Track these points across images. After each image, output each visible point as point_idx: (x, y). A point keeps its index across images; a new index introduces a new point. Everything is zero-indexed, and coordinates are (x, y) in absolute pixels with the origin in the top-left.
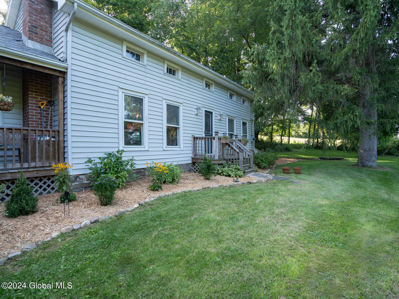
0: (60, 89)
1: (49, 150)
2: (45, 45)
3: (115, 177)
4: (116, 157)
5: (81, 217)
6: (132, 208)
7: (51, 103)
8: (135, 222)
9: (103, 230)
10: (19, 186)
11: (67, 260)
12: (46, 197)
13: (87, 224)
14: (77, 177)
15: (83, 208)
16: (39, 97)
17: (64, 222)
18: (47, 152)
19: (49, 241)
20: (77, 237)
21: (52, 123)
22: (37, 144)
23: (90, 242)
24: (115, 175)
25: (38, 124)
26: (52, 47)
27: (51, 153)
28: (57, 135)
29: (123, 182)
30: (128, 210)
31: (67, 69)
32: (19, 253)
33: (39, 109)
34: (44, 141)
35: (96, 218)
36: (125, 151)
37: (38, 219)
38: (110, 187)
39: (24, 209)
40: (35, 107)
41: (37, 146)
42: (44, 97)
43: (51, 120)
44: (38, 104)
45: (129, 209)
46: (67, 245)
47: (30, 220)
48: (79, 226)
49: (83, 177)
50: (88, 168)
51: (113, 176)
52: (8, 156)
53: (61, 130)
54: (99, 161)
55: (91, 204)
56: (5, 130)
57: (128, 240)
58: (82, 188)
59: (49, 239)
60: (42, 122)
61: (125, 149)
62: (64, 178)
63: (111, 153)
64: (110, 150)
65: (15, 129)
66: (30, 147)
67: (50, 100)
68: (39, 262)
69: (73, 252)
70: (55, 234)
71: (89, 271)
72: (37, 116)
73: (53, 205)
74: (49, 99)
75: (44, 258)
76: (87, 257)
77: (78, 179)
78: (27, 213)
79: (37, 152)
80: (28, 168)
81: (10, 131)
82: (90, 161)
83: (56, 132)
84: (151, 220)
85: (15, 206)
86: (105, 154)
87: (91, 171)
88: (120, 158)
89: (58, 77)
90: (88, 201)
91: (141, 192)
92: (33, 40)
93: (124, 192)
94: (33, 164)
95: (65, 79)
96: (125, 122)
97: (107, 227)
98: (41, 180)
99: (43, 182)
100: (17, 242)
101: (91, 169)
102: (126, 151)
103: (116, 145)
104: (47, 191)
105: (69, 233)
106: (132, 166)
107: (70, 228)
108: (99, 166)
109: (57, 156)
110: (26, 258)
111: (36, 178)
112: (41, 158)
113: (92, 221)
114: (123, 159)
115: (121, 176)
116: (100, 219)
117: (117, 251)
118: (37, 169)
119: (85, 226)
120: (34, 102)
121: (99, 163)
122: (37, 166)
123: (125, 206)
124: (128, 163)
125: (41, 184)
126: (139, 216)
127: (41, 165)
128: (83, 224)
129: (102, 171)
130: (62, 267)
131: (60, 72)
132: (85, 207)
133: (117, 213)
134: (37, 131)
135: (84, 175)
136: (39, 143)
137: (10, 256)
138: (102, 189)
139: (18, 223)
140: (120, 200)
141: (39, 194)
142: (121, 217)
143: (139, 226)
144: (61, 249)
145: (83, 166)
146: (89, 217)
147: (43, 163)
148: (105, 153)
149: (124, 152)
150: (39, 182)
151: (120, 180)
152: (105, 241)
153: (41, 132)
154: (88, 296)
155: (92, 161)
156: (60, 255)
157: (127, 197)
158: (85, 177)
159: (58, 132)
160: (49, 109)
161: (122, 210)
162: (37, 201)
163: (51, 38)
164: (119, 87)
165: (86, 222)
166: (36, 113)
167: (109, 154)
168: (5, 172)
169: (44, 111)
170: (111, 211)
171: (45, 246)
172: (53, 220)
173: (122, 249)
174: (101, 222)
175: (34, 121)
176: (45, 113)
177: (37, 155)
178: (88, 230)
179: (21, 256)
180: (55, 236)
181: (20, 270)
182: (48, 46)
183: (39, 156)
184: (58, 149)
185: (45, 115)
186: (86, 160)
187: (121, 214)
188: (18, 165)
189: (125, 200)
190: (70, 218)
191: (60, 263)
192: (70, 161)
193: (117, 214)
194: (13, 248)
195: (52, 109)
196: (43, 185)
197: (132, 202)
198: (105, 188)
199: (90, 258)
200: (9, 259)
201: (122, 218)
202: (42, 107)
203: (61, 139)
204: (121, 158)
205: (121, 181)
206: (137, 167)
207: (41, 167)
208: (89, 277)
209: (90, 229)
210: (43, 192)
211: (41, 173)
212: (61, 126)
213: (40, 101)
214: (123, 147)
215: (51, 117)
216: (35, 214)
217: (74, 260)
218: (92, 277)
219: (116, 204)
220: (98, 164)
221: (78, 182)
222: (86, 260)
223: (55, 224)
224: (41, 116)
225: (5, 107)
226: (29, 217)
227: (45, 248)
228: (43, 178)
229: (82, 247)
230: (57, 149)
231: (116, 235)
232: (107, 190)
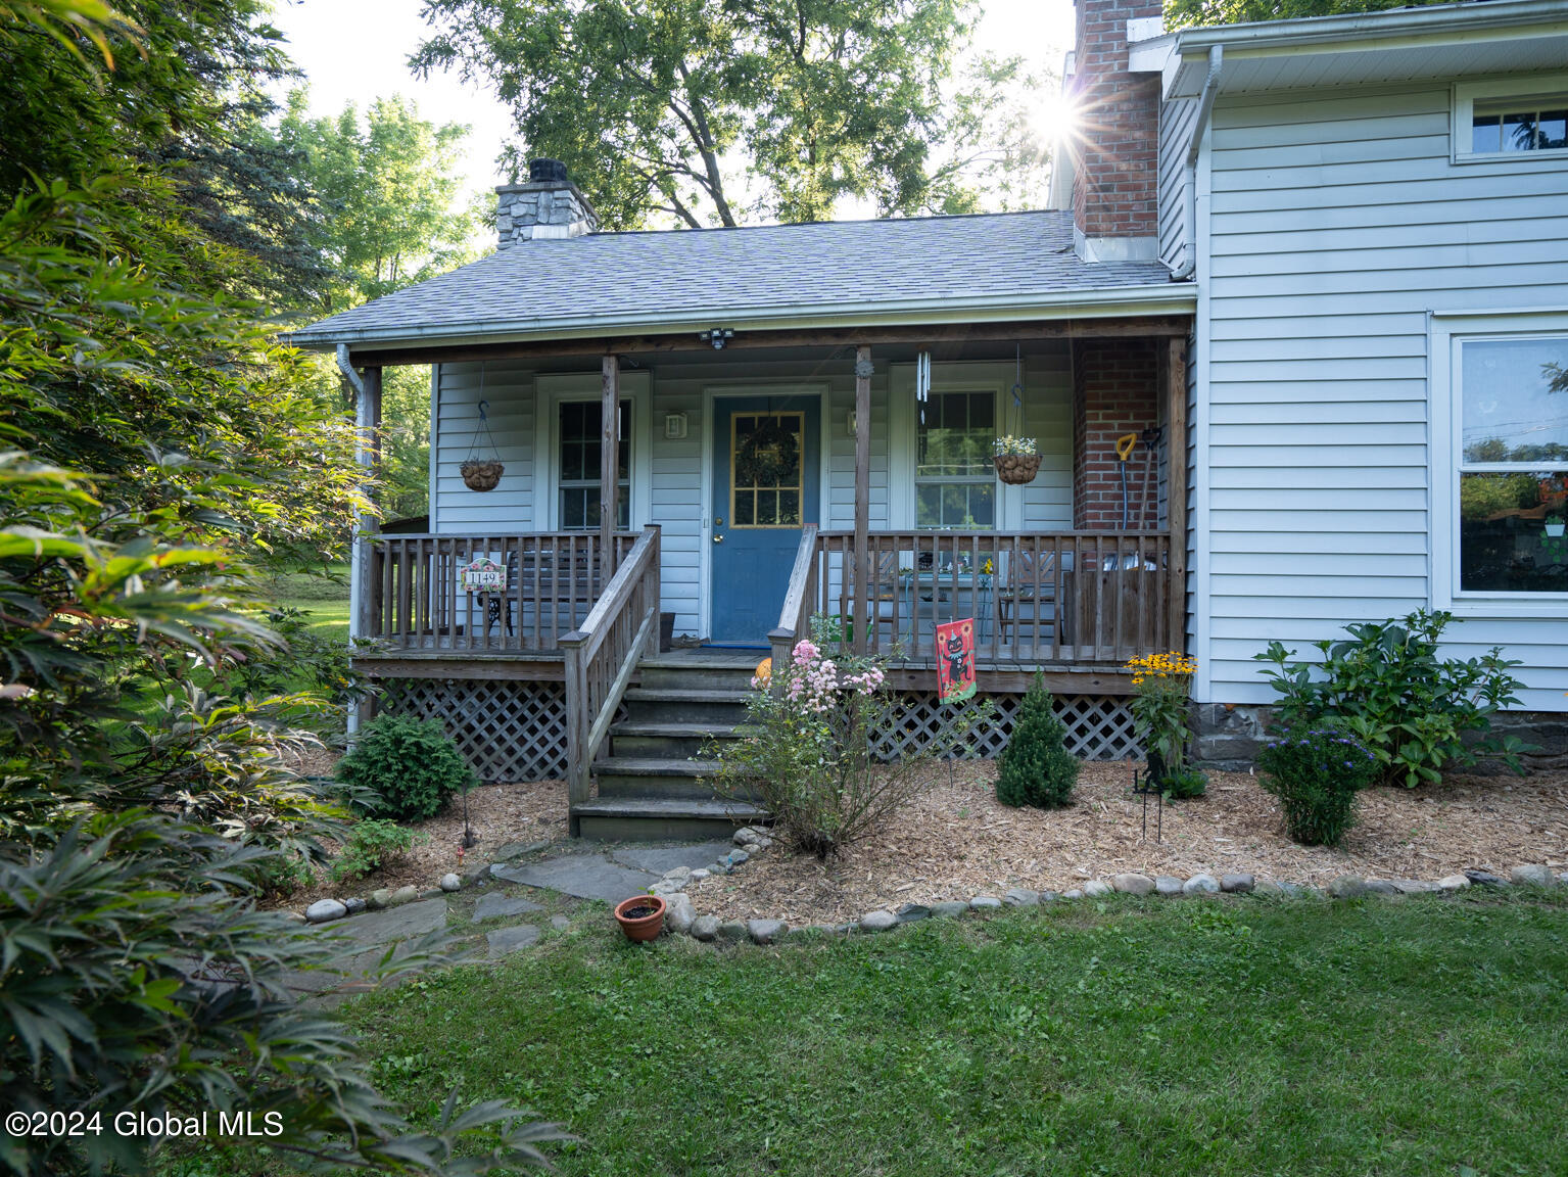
0: (1175, 382)
1: (1137, 608)
2: (1135, 236)
3: (1388, 733)
4: (1403, 644)
5: (1198, 860)
6: (1427, 885)
7: (1153, 437)
8: (1415, 948)
9: (1255, 927)
10: (1030, 714)
11: (1099, 970)
12: (1117, 770)
13: (1207, 886)
14: (1227, 712)
15: (1220, 831)
16: (1116, 423)
17: (1135, 860)
18: (1131, 611)
19: (1073, 899)
20: (1157, 919)
21: (1154, 506)
22: (1100, 585)
23: (1192, 948)
24: (1389, 727)
25: (1110, 516)
26: (1156, 234)
27: (1142, 617)
28: (1161, 552)
29: (1427, 762)
30: (1401, 886)
31: (1194, 303)
32: (995, 902)
33: (1115, 463)
34: (1121, 574)
35: (1245, 878)
36: (1455, 619)
37: (1069, 827)
38: (1331, 768)
39: (1037, 788)
40: (1106, 457)
41: (1100, 593)
42: (1131, 421)
43: (1152, 496)
44: (1112, 447)
45: (1408, 885)
46: (1117, 930)
47: (1047, 826)
48: (1176, 887)
49: (1253, 716)
50: (1271, 683)
51: (1378, 726)
52: (1023, 622)
53: (1177, 533)
54: (1319, 656)
55: (1253, 826)
56: (1017, 540)
57: (1343, 999)
58: (1243, 758)
59: (1075, 893)
60: (1121, 506)
61: (1458, 611)
62: (1162, 709)
63: (1379, 624)
64: (1377, 614)
65: (1042, 538)
66: (1079, 594)
67: (1151, 424)
68: (1033, 945)
69: (1125, 958)
70: (1095, 886)
71: (1152, 1034)
72: (1109, 487)
73: (1125, 798)
74: (1147, 423)
75: (1046, 939)
76: (1163, 989)
77: (1230, 721)
78: (1044, 803)
79: (1099, 611)
80: (1075, 663)
81: (1030, 543)
82: (1277, 653)
83: (1160, 541)
84: (1508, 966)
85: (1017, 773)
86: (1349, 629)
87: (1281, 696)
88: (1423, 650)
89: (1169, 338)
90: (1249, 812)
91: (1529, 830)
92: (1097, 236)
93: (1427, 811)
94: (1086, 652)
95: (1189, 342)
96: (1466, 475)
97: (1278, 924)
98: (1108, 708)
99: (1114, 714)
100: (1001, 874)
101: (1280, 685)
102: (1461, 620)
103: (1418, 590)
104: (1125, 750)
105: (1137, 896)
106: (1494, 690)
107: (1142, 881)
108: (1316, 676)
109: (1160, 627)
110: (1006, 921)
111: (1095, 698)
112: (1110, 633)
113: (1229, 882)
114: (1441, 656)
115: (1420, 736)
116: (1261, 884)
117: (1275, 1017)
118: (1097, 669)
119: (1199, 892)
120: (1101, 441)
121: (1318, 664)
122: (1098, 658)
123: (1400, 867)
124: (1474, 676)
125: (1108, 720)
126: (1448, 927)
127: (1110, 657)
128: (1192, 882)
129: (1332, 702)
130: (1081, 984)
131: (1172, 320)
132: (1226, 831)
133: (1339, 883)
134: (1100, 541)
135: (1256, 710)
136: (1105, 581)
137: (975, 901)
138: (1295, 771)
139: (1019, 825)
140: (1387, 838)
141: (1101, 754)
142: (1352, 904)
143: (1422, 969)
144: (1096, 933)
145: (1251, 673)
146: (1224, 869)
147: (1115, 651)
148: (1347, 624)
149: (1448, 625)
150: (1101, 713)
151: (1411, 750)
152: (1246, 968)
153: (1111, 543)
154: (1045, 1036)
155: (1285, 654)
156: (1089, 948)
157: (1432, 834)
158: (1259, 718)
159: (1167, 538)
160: (1144, 457)
161: (1371, 879)
162: (1075, 770)
163: (1153, 206)
164: (1434, 316)
165: (1204, 877)
166: (1106, 477)
167: (1369, 627)
168: (1013, 668)
169: (1129, 467)
170: (1322, 871)
171: (1061, 909)
172: (1106, 841)
173: (1300, 1022)
174: (1260, 899)
175: (1103, 507)
176: (1132, 473)
177: (1099, 620)
178: (1200, 910)
179: (997, 911)
180: (1094, 892)
181: (986, 944)
182: (1143, 235)
183: (1104, 625)
184: (1167, 602)
185: (1132, 481)
186: (1264, 649)
187: (1358, 891)
188: (1046, 652)
189: (1411, 846)
190: (1160, 850)
191: (1081, 973)
192: (1202, 647)
193: (1338, 889)
194: (989, 885)
195: (1154, 457)
196: (1113, 725)
197: (1444, 859)
198: (1309, 769)
199: (1168, 997)
200: (971, 908)
201: (1355, 912)
202: (1124, 456)
203: (1177, 564)
204: (1430, 649)
205: (1418, 755)
206: (1531, 703)
207: (1109, 663)
208: (1143, 1051)
209: (1210, 907)
210: (1112, 749)
211: (1108, 684)
212: (1175, 518)
213: (1116, 437)
214: (1453, 599)
215: (1154, 487)
216: (1065, 813)
217: (1121, 980)
218: (1150, 1054)
219: (1360, 848)
220: (1310, 669)
221: (1230, 732)
222: (1156, 996)
223: (1109, 858)
224: (1120, 487)
225: (1017, 472)
226: (1050, 814)
227: (1058, 915)
228: (1115, 703)
229: (1161, 956)
230: (1160, 602)
231: (1299, 962)
232: (1315, 778)
